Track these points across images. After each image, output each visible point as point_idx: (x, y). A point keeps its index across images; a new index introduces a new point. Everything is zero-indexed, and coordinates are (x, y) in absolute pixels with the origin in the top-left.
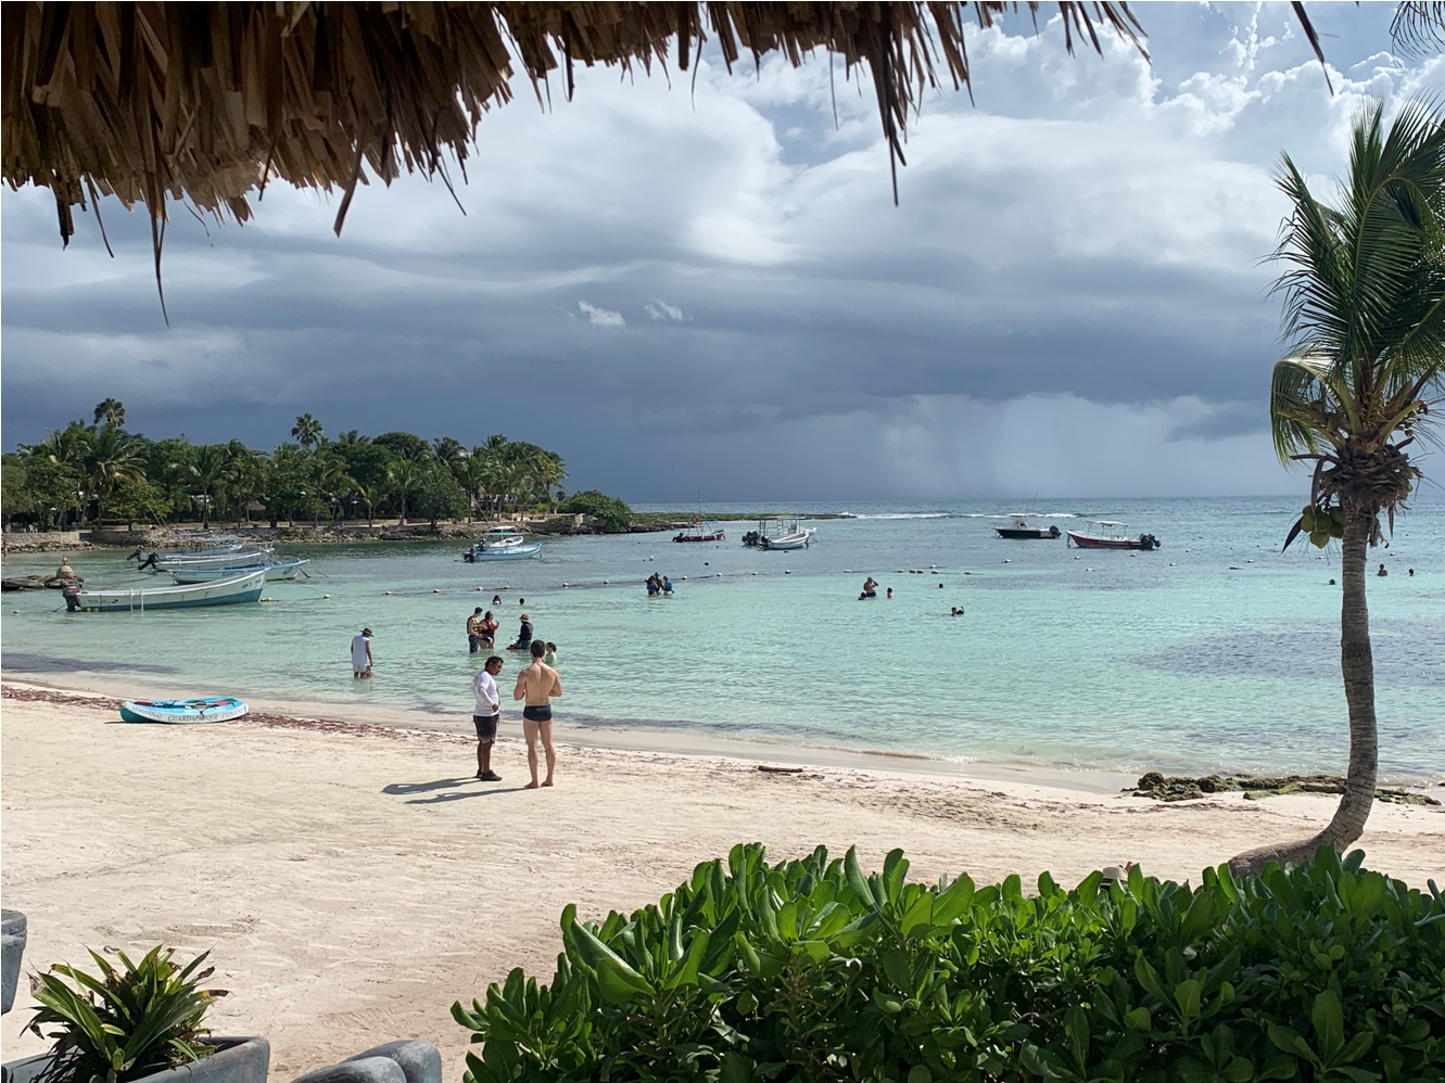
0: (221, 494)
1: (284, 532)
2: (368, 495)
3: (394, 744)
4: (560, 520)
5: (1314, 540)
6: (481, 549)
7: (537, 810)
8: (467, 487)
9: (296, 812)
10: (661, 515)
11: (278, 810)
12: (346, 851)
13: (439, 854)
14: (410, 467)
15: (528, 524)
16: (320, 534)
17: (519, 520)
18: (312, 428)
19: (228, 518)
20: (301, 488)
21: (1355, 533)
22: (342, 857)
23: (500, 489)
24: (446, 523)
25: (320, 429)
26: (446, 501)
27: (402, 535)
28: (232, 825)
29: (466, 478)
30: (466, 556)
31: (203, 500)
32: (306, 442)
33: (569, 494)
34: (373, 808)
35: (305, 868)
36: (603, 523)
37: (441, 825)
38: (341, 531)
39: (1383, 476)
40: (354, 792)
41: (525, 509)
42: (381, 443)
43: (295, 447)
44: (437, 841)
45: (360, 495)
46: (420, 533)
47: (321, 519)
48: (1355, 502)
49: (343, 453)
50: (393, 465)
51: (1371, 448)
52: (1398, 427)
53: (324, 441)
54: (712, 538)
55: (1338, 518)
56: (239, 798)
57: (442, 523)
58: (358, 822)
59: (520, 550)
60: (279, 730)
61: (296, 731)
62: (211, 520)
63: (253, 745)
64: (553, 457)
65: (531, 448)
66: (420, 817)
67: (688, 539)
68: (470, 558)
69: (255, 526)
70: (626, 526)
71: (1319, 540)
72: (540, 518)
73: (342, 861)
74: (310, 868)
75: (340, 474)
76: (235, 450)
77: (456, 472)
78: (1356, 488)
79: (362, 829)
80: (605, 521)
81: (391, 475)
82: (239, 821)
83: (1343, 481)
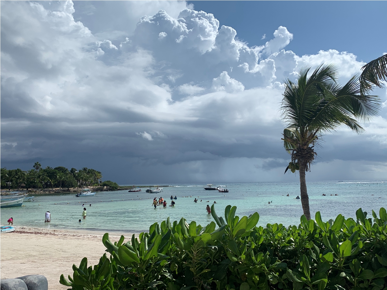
0: (14, 182)
1: (30, 191)
2: (52, 182)
3: (55, 236)
4: (100, 187)
5: (292, 171)
6: (80, 194)
7: (93, 250)
8: (77, 180)
9: (24, 253)
10: (125, 187)
11: (20, 252)
12: (38, 261)
13: (65, 261)
14: (63, 175)
15: (92, 189)
16: (39, 191)
17: (90, 188)
18: (39, 165)
19: (16, 188)
20: (35, 180)
21: (303, 168)
22: (36, 262)
23: (86, 180)
24: (72, 188)
25: (41, 166)
26: (72, 183)
27: (60, 192)
28: (5, 256)
29: (77, 178)
30: (76, 196)
31: (10, 183)
32: (37, 169)
33: (103, 182)
34: (47, 251)
35: (25, 265)
36: (111, 188)
37: (66, 254)
38: (45, 191)
39: (308, 154)
40: (42, 247)
41: (92, 185)
42: (56, 169)
43: (34, 170)
44: (65, 258)
45: (50, 182)
46: (65, 191)
47: (40, 188)
48: (302, 160)
49: (46, 172)
50: (59, 174)
51: (305, 147)
52: (311, 143)
53: (41, 169)
54: (138, 191)
55: (298, 165)
56: (8, 250)
57: (71, 188)
58: (43, 254)
59: (90, 194)
60: (23, 234)
61: (28, 234)
62: (11, 188)
63: (15, 237)
64: (99, 173)
65: (94, 170)
66: (60, 253)
67: (132, 191)
68: (77, 196)
69: (23, 190)
70: (117, 189)
71: (293, 171)
72: (95, 187)
73: (36, 263)
74: (26, 265)
75: (45, 177)
76: (19, 170)
77: (74, 176)
78: (302, 157)
79: (44, 256)
80: (112, 188)
81: (58, 177)
82: (8, 255)
83: (299, 156)
